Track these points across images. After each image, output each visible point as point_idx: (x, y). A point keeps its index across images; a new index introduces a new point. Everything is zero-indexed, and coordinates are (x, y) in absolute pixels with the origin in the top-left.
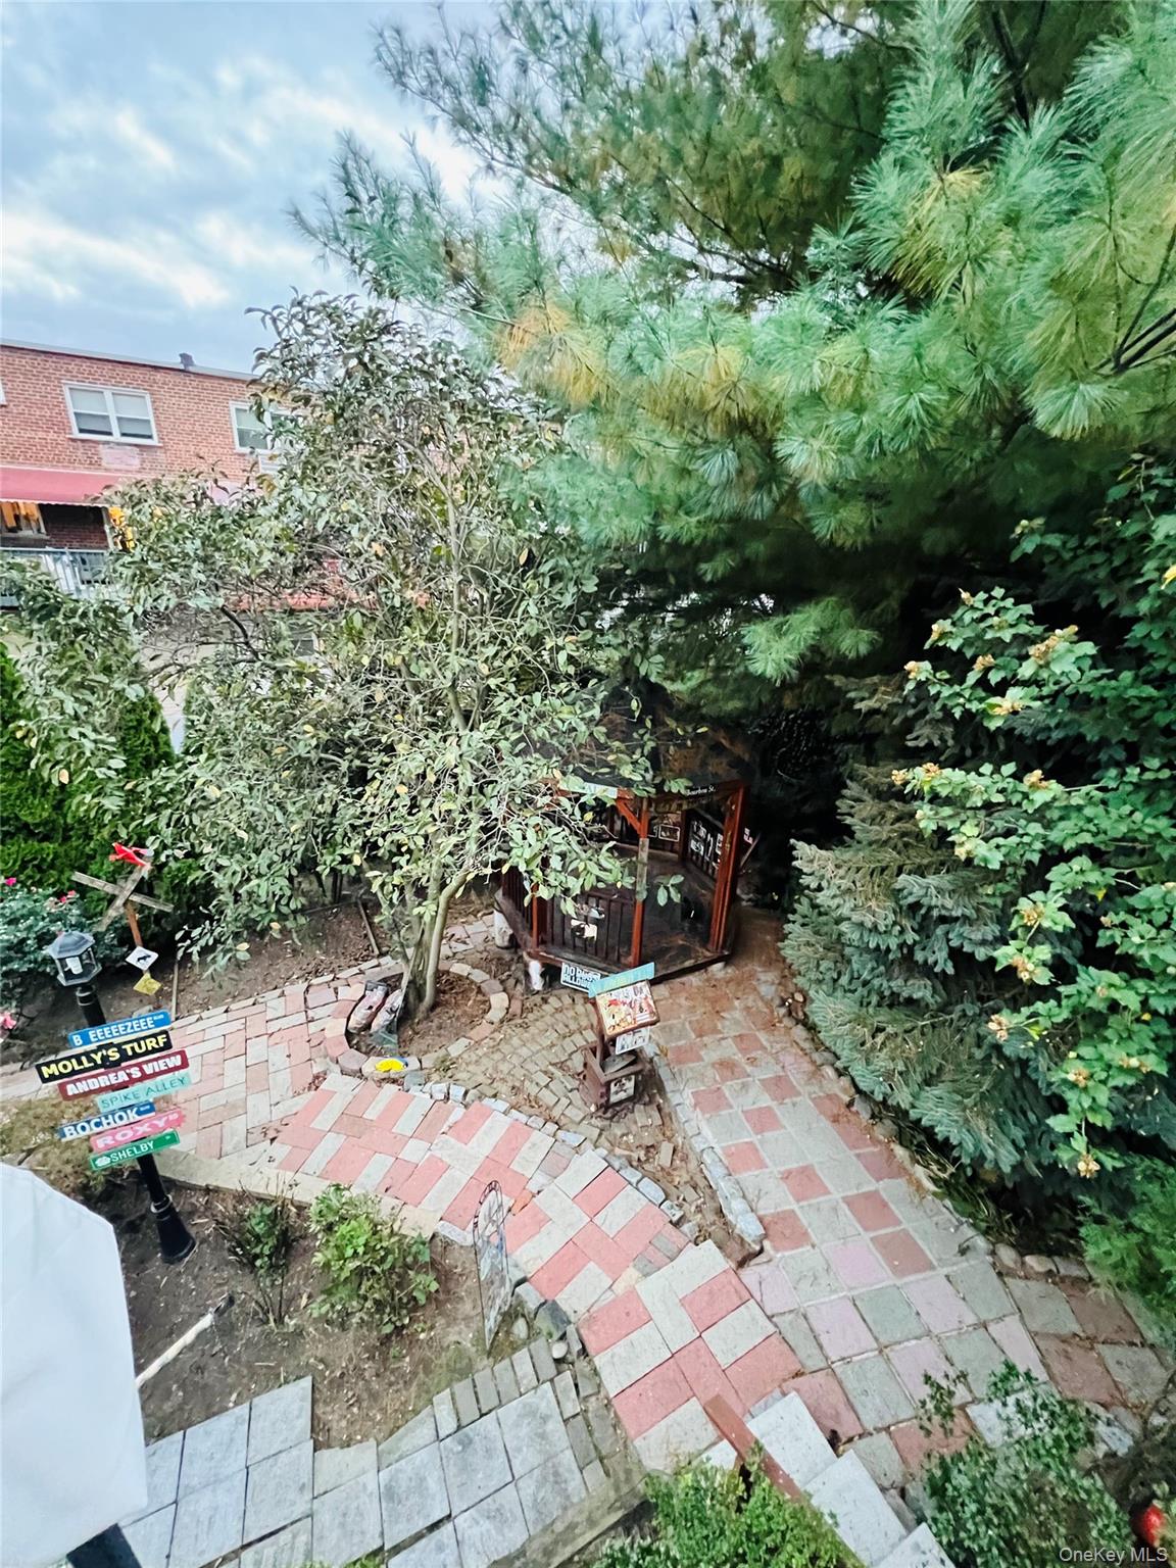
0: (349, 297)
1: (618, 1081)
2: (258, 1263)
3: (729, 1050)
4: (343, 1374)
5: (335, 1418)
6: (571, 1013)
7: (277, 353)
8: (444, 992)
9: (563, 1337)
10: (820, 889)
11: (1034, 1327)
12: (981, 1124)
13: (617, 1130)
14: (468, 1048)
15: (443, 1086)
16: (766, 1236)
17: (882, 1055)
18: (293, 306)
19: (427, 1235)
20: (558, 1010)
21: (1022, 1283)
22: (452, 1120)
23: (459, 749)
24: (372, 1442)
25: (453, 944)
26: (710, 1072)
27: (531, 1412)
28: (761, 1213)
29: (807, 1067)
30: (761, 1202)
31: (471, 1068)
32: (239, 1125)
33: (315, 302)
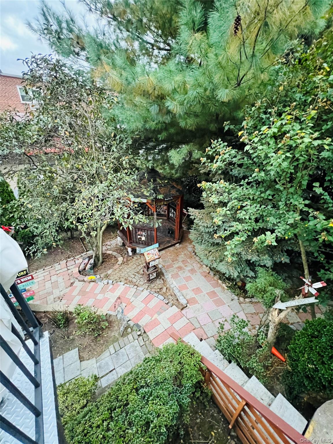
0: (50, 55)
1: (152, 274)
2: (61, 326)
3: (181, 264)
4: (86, 346)
5: (85, 355)
6: (140, 260)
7: (29, 73)
8: (105, 259)
9: (140, 330)
10: (195, 219)
11: (246, 313)
12: (231, 268)
13: (152, 285)
14: (113, 271)
15: (107, 281)
16: (188, 303)
17: (211, 257)
18: (32, 58)
19: (105, 314)
20: (137, 260)
21: (244, 305)
22: (109, 288)
23: (98, 189)
24: (95, 358)
25: (107, 246)
26: (176, 270)
27: (133, 346)
28: (187, 298)
29: (199, 266)
30: (187, 296)
31: (114, 276)
32: (52, 297)
33: (39, 57)
